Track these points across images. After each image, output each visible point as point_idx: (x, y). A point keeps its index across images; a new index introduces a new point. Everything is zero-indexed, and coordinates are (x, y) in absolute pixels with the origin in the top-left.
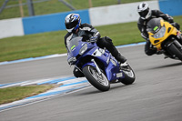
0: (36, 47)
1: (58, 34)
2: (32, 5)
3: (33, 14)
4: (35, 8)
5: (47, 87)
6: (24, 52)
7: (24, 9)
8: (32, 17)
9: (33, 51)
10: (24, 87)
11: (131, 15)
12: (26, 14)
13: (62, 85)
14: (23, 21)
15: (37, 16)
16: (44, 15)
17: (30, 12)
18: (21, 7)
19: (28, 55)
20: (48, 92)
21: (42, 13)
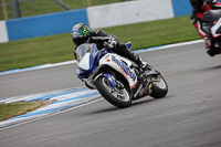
0: (23, 56)
1: (49, 39)
2: (17, 4)
3: (20, 16)
4: (22, 8)
5: (37, 104)
6: (8, 62)
7: (8, 9)
8: (17, 19)
9: (20, 60)
10: (10, 105)
11: (138, 15)
12: (10, 16)
13: (55, 101)
14: (7, 24)
15: (23, 18)
16: (32, 17)
17: (15, 13)
18: (4, 8)
19: (13, 65)
20: (39, 110)
21: (29, 14)
